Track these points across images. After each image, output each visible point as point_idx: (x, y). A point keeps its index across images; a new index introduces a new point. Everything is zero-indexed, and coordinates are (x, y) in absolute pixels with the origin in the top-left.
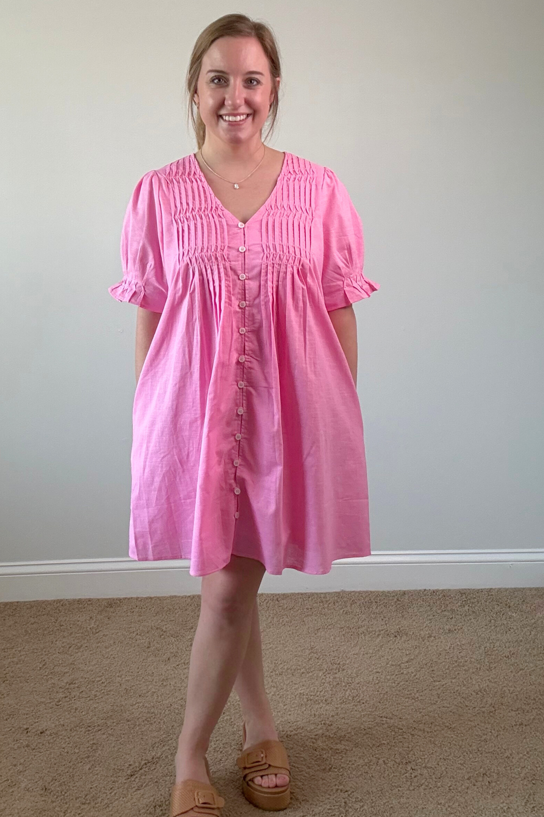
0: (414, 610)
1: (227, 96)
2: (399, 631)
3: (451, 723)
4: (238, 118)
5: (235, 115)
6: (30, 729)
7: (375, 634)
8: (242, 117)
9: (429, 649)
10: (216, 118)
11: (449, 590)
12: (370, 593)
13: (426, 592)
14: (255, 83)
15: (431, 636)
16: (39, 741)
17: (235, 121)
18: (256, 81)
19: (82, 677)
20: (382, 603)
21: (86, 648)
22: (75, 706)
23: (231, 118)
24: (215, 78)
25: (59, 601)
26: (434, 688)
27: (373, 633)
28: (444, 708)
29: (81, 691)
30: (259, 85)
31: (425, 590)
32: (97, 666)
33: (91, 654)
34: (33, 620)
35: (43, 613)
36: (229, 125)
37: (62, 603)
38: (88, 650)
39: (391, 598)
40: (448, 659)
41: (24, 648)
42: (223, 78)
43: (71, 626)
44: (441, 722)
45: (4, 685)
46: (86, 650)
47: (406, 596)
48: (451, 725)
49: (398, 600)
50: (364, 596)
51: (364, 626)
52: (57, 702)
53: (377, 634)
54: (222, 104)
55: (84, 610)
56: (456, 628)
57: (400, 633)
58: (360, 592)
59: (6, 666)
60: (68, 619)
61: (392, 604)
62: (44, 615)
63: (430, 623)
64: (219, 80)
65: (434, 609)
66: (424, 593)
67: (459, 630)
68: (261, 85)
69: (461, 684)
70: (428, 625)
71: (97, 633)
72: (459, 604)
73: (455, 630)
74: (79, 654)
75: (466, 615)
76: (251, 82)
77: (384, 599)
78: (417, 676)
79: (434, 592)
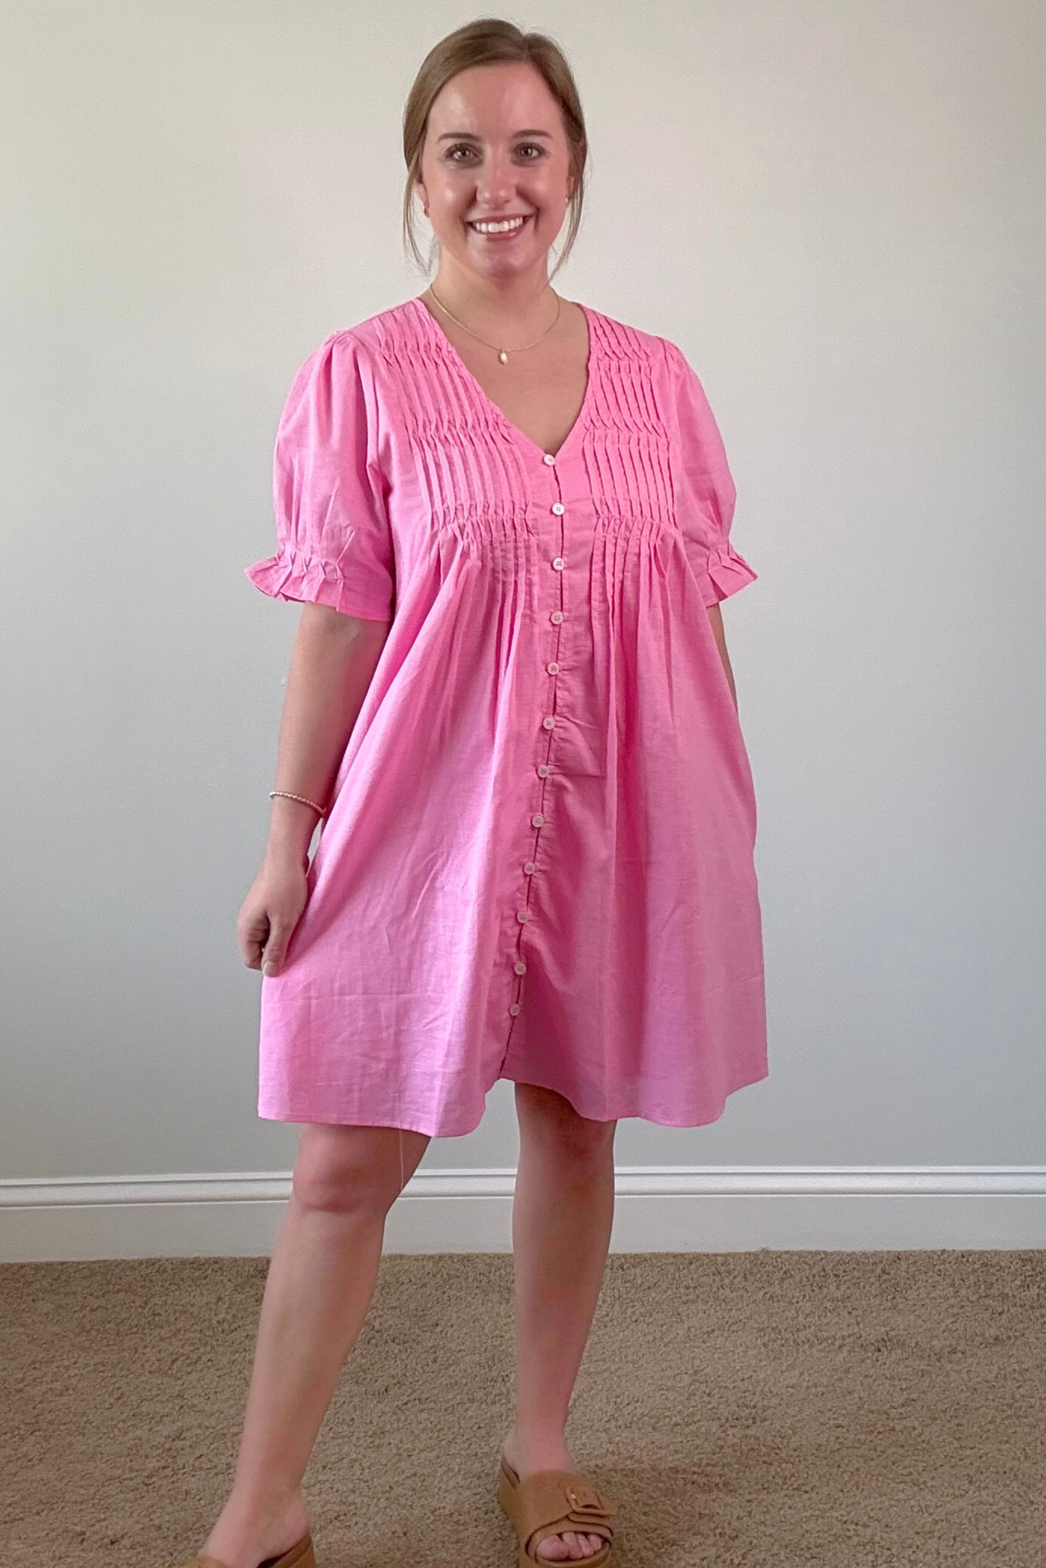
0: (918, 1295)
1: (479, 184)
2: (886, 1338)
3: (997, 1539)
4: (506, 226)
5: (499, 220)
6: (88, 1533)
7: (833, 1343)
8: (514, 224)
9: (952, 1379)
10: (461, 228)
11: (996, 1253)
12: (823, 1256)
13: (945, 1255)
14: (535, 153)
15: (954, 1351)
16: (108, 1560)
17: (500, 232)
18: (537, 150)
19: (200, 1426)
20: (849, 1278)
21: (210, 1363)
22: (184, 1488)
23: (492, 227)
24: (454, 148)
25: (151, 1263)
26: (961, 1463)
27: (830, 1341)
28: (982, 1506)
29: (198, 1455)
30: (544, 157)
31: (944, 1251)
32: (232, 1402)
33: (219, 1377)
34: (94, 1303)
35: (117, 1287)
36: (489, 240)
37: (157, 1266)
38: (212, 1370)
39: (869, 1268)
40: (994, 1400)
41: (76, 1363)
42: (470, 148)
43: (178, 1315)
44: (975, 1536)
45: (32, 1438)
46: (209, 1368)
47: (902, 1263)
48: (996, 1541)
49: (884, 1272)
50: (811, 1262)
51: (809, 1327)
52: (147, 1477)
53: (837, 1343)
54: (472, 201)
55: (204, 1282)
56: (1011, 1333)
57: (888, 1343)
58: (800, 1254)
59: (38, 1399)
60: (169, 1302)
61: (872, 1280)
62: (118, 1291)
63: (952, 1323)
64: (464, 154)
65: (963, 1292)
66: (942, 1257)
67: (1016, 1338)
68: (548, 158)
69: (1019, 1455)
70: (950, 1326)
71: (232, 1331)
72: (1018, 1283)
73: (1009, 1338)
74: (195, 1376)
75: (1032, 1308)
76: (526, 152)
77: (854, 1269)
78: (923, 1437)
79: (963, 1257)
